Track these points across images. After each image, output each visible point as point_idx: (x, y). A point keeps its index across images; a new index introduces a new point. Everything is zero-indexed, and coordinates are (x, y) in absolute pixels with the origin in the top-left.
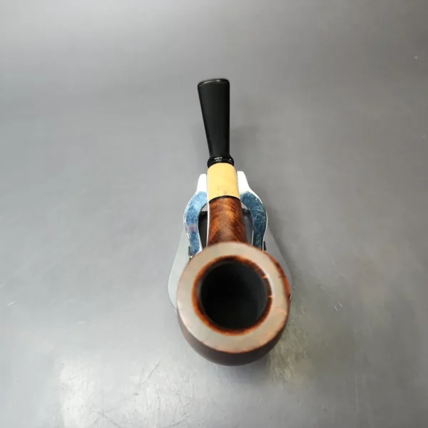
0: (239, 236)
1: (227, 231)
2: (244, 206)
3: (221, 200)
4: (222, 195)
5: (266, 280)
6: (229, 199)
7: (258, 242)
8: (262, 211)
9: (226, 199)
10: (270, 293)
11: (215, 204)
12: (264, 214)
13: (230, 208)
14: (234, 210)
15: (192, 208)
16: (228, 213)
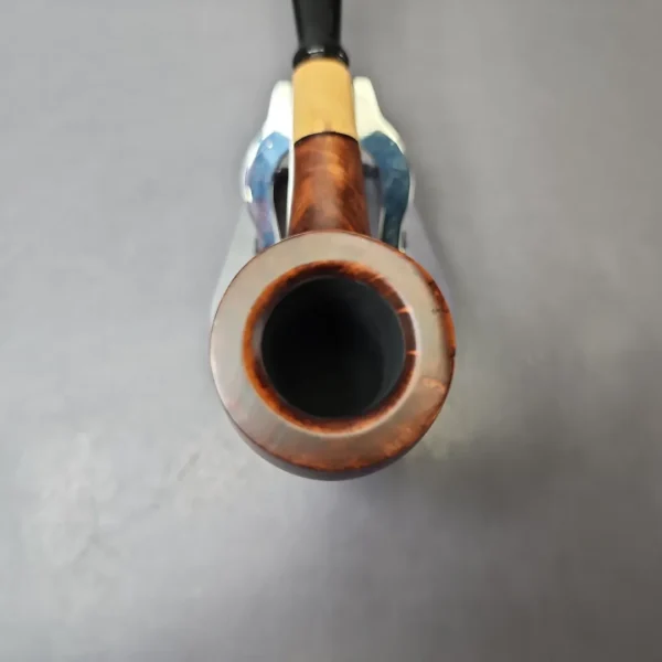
0: (353, 221)
1: (330, 209)
2: (366, 158)
3: (318, 139)
4: (320, 129)
5: (406, 316)
6: (336, 139)
7: (391, 232)
8: (403, 168)
9: (329, 139)
10: (411, 345)
11: (305, 148)
12: (406, 175)
13: (336, 157)
14: (344, 163)
15: (260, 158)
16: (332, 169)
